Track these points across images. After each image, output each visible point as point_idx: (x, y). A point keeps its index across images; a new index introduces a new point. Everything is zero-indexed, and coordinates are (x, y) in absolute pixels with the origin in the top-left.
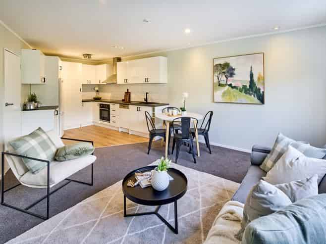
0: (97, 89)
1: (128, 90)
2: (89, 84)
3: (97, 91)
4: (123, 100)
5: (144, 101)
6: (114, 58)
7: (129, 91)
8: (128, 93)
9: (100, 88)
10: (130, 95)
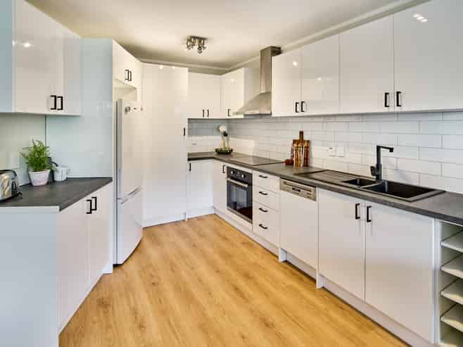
0: (223, 129)
1: (301, 133)
2: (206, 117)
3: (225, 134)
4: (289, 163)
5: (367, 174)
6: (262, 51)
7: (306, 138)
8: (302, 143)
9: (230, 126)
10: (307, 147)
